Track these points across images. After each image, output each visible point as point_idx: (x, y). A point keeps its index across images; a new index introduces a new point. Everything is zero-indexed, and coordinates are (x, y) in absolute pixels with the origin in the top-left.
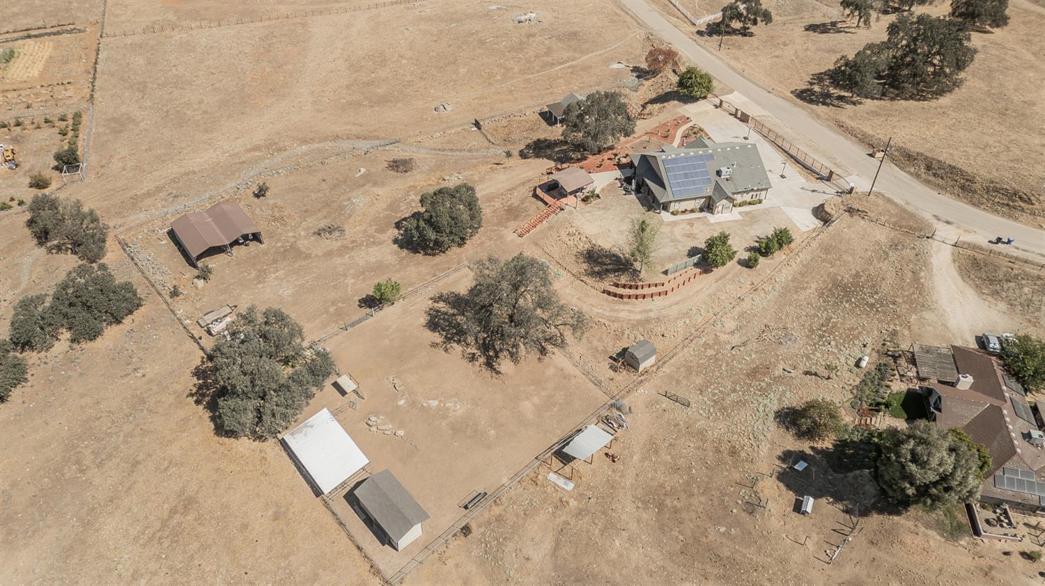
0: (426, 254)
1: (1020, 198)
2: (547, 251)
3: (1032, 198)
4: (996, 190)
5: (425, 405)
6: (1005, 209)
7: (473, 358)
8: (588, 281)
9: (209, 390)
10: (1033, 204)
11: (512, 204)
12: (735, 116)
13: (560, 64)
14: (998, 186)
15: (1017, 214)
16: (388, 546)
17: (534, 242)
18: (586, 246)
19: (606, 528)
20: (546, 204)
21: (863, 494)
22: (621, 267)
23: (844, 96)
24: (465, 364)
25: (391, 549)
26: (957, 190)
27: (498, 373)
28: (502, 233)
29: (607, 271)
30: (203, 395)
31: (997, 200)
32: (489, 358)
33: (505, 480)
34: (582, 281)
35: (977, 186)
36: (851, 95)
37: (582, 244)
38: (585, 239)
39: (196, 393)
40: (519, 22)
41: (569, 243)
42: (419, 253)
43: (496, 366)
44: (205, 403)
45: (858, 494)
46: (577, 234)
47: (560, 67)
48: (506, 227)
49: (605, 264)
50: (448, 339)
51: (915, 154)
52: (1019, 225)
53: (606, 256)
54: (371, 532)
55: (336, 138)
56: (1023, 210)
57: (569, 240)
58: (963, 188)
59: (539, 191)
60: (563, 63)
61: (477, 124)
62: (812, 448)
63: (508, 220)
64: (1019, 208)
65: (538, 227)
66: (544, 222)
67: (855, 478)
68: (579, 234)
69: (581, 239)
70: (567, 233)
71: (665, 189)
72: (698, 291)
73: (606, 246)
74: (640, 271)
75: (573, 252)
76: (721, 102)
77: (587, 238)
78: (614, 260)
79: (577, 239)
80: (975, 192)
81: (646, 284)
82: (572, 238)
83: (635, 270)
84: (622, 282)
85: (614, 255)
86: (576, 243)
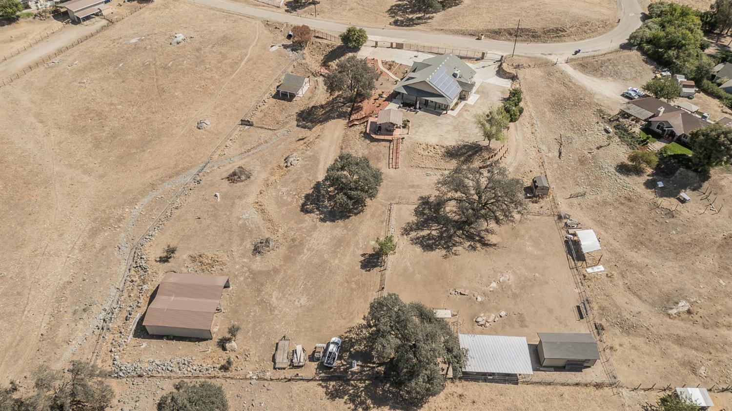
0: (356, 214)
1: (560, 31)
2: (423, 166)
3: (565, 28)
4: (549, 31)
5: (492, 289)
6: (557, 39)
7: (474, 248)
9: (360, 396)
10: (566, 31)
12: (392, 47)
14: (548, 29)
15: (564, 38)
16: (585, 370)
17: (409, 166)
18: (443, 150)
19: (640, 271)
20: (388, 141)
21: (691, 178)
22: (477, 149)
23: (419, 17)
24: (472, 253)
25: (587, 369)
26: (532, 39)
27: (495, 245)
29: (470, 156)
30: (362, 403)
31: (552, 36)
32: (479, 241)
33: (577, 291)
35: (539, 33)
36: (423, 14)
38: (437, 147)
39: (356, 406)
40: (178, 43)
41: (429, 154)
42: (350, 216)
43: (489, 243)
44: (372, 406)
45: (689, 179)
47: (243, 63)
49: (465, 154)
50: (448, 248)
51: (498, 30)
52: (567, 43)
53: (461, 148)
54: (568, 373)
55: (153, 186)
56: (564, 36)
57: (428, 152)
58: (533, 36)
61: (246, 123)
62: (648, 176)
64: (562, 36)
65: (400, 157)
66: (400, 152)
67: (680, 174)
68: (430, 146)
69: (434, 148)
70: (422, 150)
71: (444, 97)
72: (516, 140)
73: (454, 144)
74: (489, 145)
75: (438, 158)
76: (376, 43)
77: (437, 145)
78: (468, 148)
79: (432, 149)
80: (540, 36)
81: (498, 151)
82: (429, 150)
83: (485, 147)
84: (487, 157)
85: (465, 146)
86: (434, 152)
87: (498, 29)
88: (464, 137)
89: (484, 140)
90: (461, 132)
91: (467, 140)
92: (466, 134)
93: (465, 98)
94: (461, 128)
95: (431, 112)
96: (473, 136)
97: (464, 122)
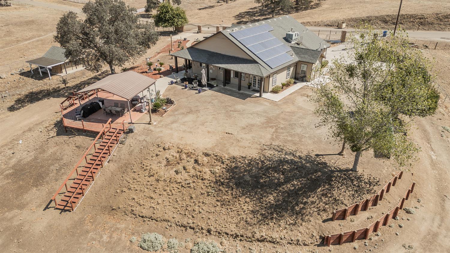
2: (145, 212)
8: (275, 235)
11: (19, 161)
13: (26, 40)
18: (218, 169)
20: (93, 134)
22: (316, 176)
28: (16, 223)
29: (295, 194)
34: (262, 240)
35: (430, 20)
37: (207, 170)
38: (206, 159)
41: (179, 178)
46: (184, 156)
48: (21, 207)
57: (177, 172)
59: (68, 122)
60: (29, 39)
63: (22, 190)
65: (97, 177)
66: (105, 164)
68: (188, 155)
69: (196, 161)
70: (165, 162)
71: (257, 63)
72: (434, 164)
73: (253, 153)
74: (354, 170)
75: (199, 191)
76: (199, 28)
77: (207, 155)
78: (291, 170)
79: (190, 165)
80: (432, 24)
81: (385, 188)
82: (180, 167)
83: (341, 171)
84: (349, 205)
85: (282, 162)
86: (192, 172)
87: (367, 17)
88: (286, 141)
89: (340, 154)
90: (280, 131)
91: (291, 147)
92: (291, 136)
93: (305, 76)
94: (282, 122)
95: (229, 93)
96: (310, 142)
97: (293, 113)
